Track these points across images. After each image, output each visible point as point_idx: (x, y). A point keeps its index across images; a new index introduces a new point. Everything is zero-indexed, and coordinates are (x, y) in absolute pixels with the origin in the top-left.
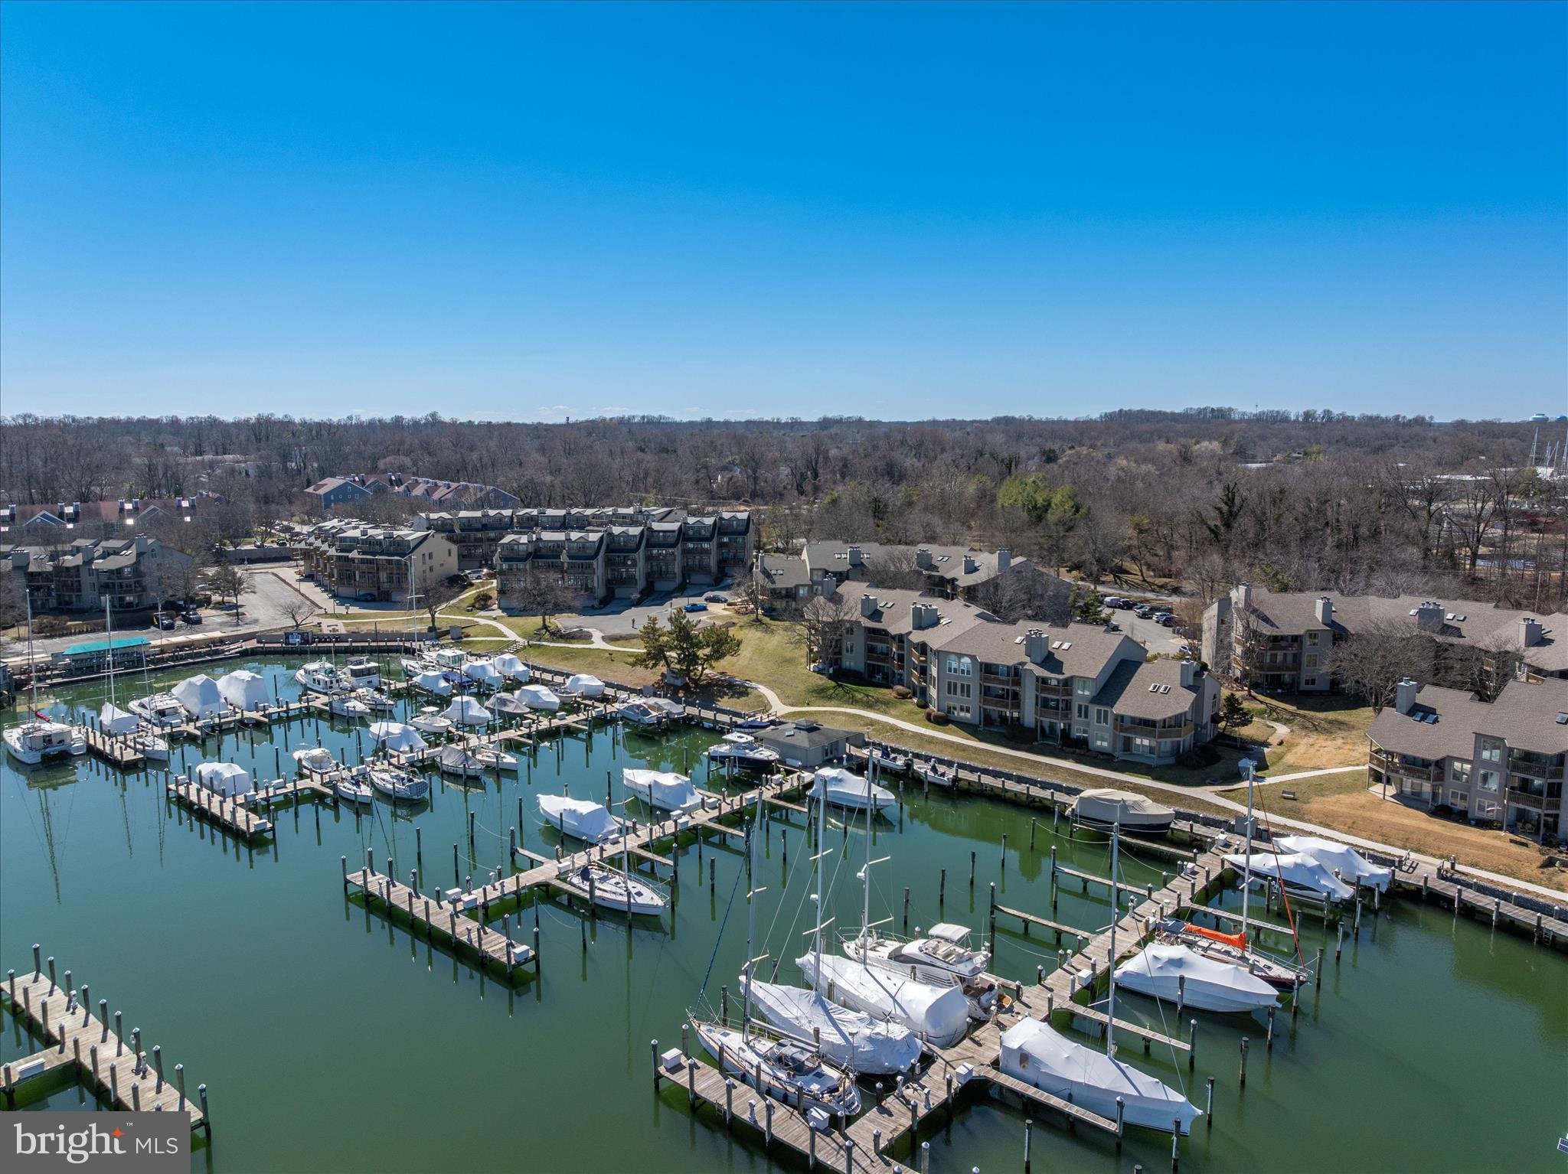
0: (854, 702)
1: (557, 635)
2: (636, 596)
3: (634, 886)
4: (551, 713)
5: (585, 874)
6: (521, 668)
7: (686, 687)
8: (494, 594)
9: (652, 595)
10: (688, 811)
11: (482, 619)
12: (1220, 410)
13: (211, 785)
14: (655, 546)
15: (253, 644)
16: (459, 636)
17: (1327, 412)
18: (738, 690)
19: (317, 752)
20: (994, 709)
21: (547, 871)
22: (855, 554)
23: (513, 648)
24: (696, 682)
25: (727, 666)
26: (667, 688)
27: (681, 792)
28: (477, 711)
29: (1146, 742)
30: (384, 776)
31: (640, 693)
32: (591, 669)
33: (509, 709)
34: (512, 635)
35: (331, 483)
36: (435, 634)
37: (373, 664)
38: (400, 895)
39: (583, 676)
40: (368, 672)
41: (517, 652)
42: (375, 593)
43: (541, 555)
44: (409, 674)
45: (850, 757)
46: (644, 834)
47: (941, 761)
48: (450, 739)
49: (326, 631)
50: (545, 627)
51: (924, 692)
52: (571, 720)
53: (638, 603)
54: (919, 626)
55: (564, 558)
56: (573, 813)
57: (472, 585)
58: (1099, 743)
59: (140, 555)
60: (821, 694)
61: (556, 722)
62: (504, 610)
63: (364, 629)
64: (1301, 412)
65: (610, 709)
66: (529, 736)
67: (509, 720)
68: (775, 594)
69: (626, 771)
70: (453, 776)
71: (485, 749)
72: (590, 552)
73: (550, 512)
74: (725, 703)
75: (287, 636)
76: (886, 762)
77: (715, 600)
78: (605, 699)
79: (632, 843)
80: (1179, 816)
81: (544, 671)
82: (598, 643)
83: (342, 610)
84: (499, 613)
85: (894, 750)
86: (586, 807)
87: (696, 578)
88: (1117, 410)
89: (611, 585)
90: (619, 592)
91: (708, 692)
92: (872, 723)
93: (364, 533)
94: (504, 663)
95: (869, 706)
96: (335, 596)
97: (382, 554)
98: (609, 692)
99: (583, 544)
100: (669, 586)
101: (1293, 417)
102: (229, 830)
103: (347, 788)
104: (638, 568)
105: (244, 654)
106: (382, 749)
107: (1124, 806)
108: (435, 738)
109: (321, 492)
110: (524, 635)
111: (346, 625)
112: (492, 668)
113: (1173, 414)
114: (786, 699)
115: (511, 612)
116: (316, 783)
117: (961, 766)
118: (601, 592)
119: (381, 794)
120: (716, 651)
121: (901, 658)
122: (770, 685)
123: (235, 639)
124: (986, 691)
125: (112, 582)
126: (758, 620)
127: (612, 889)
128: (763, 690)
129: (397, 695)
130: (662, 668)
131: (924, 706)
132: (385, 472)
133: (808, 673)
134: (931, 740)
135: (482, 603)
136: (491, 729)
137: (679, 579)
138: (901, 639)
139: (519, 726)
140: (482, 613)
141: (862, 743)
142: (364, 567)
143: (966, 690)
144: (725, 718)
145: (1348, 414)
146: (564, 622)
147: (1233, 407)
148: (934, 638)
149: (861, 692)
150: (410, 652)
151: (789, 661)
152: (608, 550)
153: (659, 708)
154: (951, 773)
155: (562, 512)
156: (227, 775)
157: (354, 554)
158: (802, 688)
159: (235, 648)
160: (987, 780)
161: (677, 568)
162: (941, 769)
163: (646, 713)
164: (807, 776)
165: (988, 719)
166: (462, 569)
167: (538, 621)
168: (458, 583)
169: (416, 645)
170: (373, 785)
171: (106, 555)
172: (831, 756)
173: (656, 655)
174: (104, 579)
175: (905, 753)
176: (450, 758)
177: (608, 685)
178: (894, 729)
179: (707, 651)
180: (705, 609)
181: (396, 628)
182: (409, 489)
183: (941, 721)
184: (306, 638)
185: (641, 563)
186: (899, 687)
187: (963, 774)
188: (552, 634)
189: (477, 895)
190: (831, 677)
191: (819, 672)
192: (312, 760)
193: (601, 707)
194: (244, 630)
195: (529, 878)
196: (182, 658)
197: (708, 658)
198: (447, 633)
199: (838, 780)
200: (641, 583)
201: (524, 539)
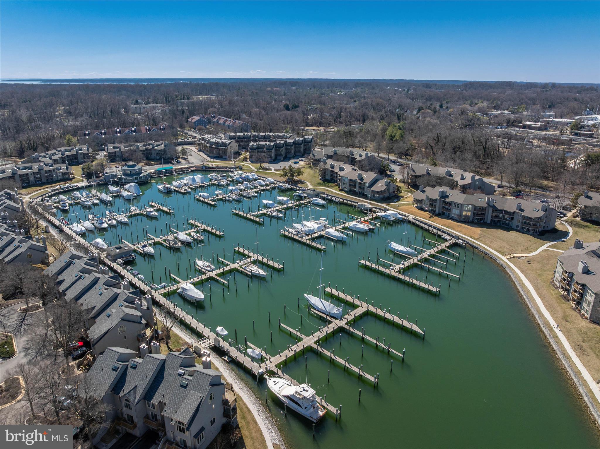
0: (326, 186)
1: (264, 169)
2: (282, 159)
3: (278, 214)
4: (263, 186)
5: (271, 212)
6: (256, 176)
7: (291, 182)
8: (248, 157)
9: (286, 158)
10: (289, 204)
11: (246, 164)
13: (203, 197)
14: (287, 146)
15: (194, 169)
16: (241, 168)
18: (302, 182)
19: (220, 192)
20: (352, 188)
21: (264, 211)
22: (335, 151)
23: (254, 172)
24: (294, 181)
25: (301, 177)
26: (287, 182)
27: (287, 201)
28: (249, 185)
29: (377, 195)
30: (234, 196)
31: (282, 183)
32: (271, 177)
33: (255, 185)
34: (253, 168)
35: (196, 118)
36: (236, 168)
37: (224, 175)
38: (242, 213)
39: (270, 179)
40: (224, 176)
41: (255, 172)
42: (219, 156)
43: (259, 147)
44: (232, 177)
45: (321, 196)
46: (281, 207)
47: (337, 197)
48: (244, 190)
49: (210, 166)
50: (261, 166)
51: (339, 185)
52: (267, 188)
53: (283, 161)
54: (340, 170)
55: (265, 149)
56: (268, 203)
57: (242, 154)
58: (369, 195)
59: (165, 146)
60: (319, 184)
61: (264, 188)
62: (251, 161)
63: (219, 166)
65: (275, 186)
66: (259, 190)
67: (255, 187)
68: (315, 160)
69: (278, 197)
70: (246, 197)
71: (251, 193)
72: (271, 148)
73: (261, 134)
74: (299, 185)
75: (202, 167)
76: (327, 197)
77: (302, 160)
78: (274, 184)
79: (278, 208)
80: (373, 207)
81: (261, 177)
82: (273, 171)
83: (212, 160)
84: (249, 162)
85: (329, 195)
86: (271, 202)
87: (298, 154)
89: (276, 156)
90: (278, 158)
91: (296, 183)
92: (328, 190)
93: (216, 141)
94: (253, 175)
95: (328, 187)
96: (209, 156)
97: (221, 146)
98: (275, 182)
99: (270, 146)
100: (291, 156)
102: (209, 204)
103: (227, 198)
104: (283, 151)
105: (193, 171)
106: (232, 191)
107: (364, 205)
108: (241, 190)
109: (193, 121)
110: (256, 168)
111: (215, 164)
112: (250, 175)
114: (312, 185)
115: (252, 162)
116: (221, 197)
117: (341, 198)
118: (274, 158)
119: (233, 199)
120: (298, 174)
121: (337, 177)
122: (309, 182)
123: (191, 167)
124: (350, 185)
125: (159, 152)
126: (310, 167)
127: (275, 214)
128: (307, 183)
129: (230, 181)
130: (287, 177)
131: (339, 187)
132: (210, 114)
133: (318, 179)
134: (338, 194)
135: (245, 159)
136: (251, 189)
137: (293, 154)
138: (337, 173)
139: (257, 188)
140: (245, 162)
141: (324, 193)
142: (216, 149)
143: (346, 184)
144: (298, 188)
146: (265, 165)
148: (342, 173)
149: (327, 184)
150: (232, 172)
151: (315, 177)
152: (276, 147)
153: (285, 186)
154: (338, 200)
155: (264, 134)
156: (206, 195)
157: (214, 146)
158: (316, 183)
159: (191, 170)
160: (345, 201)
161: (293, 152)
162: (337, 199)
163: (282, 187)
164: (312, 199)
165: (350, 190)
166: (239, 149)
167: (259, 165)
168: (238, 154)
169: (232, 170)
170: (232, 198)
171: (157, 146)
172: (317, 195)
173: (285, 174)
174: (157, 152)
175: (331, 196)
176: (245, 194)
177: (275, 181)
178: (332, 192)
179: (296, 174)
180: (299, 163)
181: (227, 165)
182: (218, 120)
183: (341, 190)
184: (207, 167)
185: (284, 151)
186: (336, 183)
187: (341, 200)
188: (262, 168)
189: (254, 214)
190: (323, 181)
191: (321, 179)
192: (219, 193)
193: (273, 185)
194: (191, 165)
195: (262, 212)
196: (180, 172)
197: (296, 176)
198: (238, 167)
199: (316, 200)
200: (284, 155)
201: (255, 144)
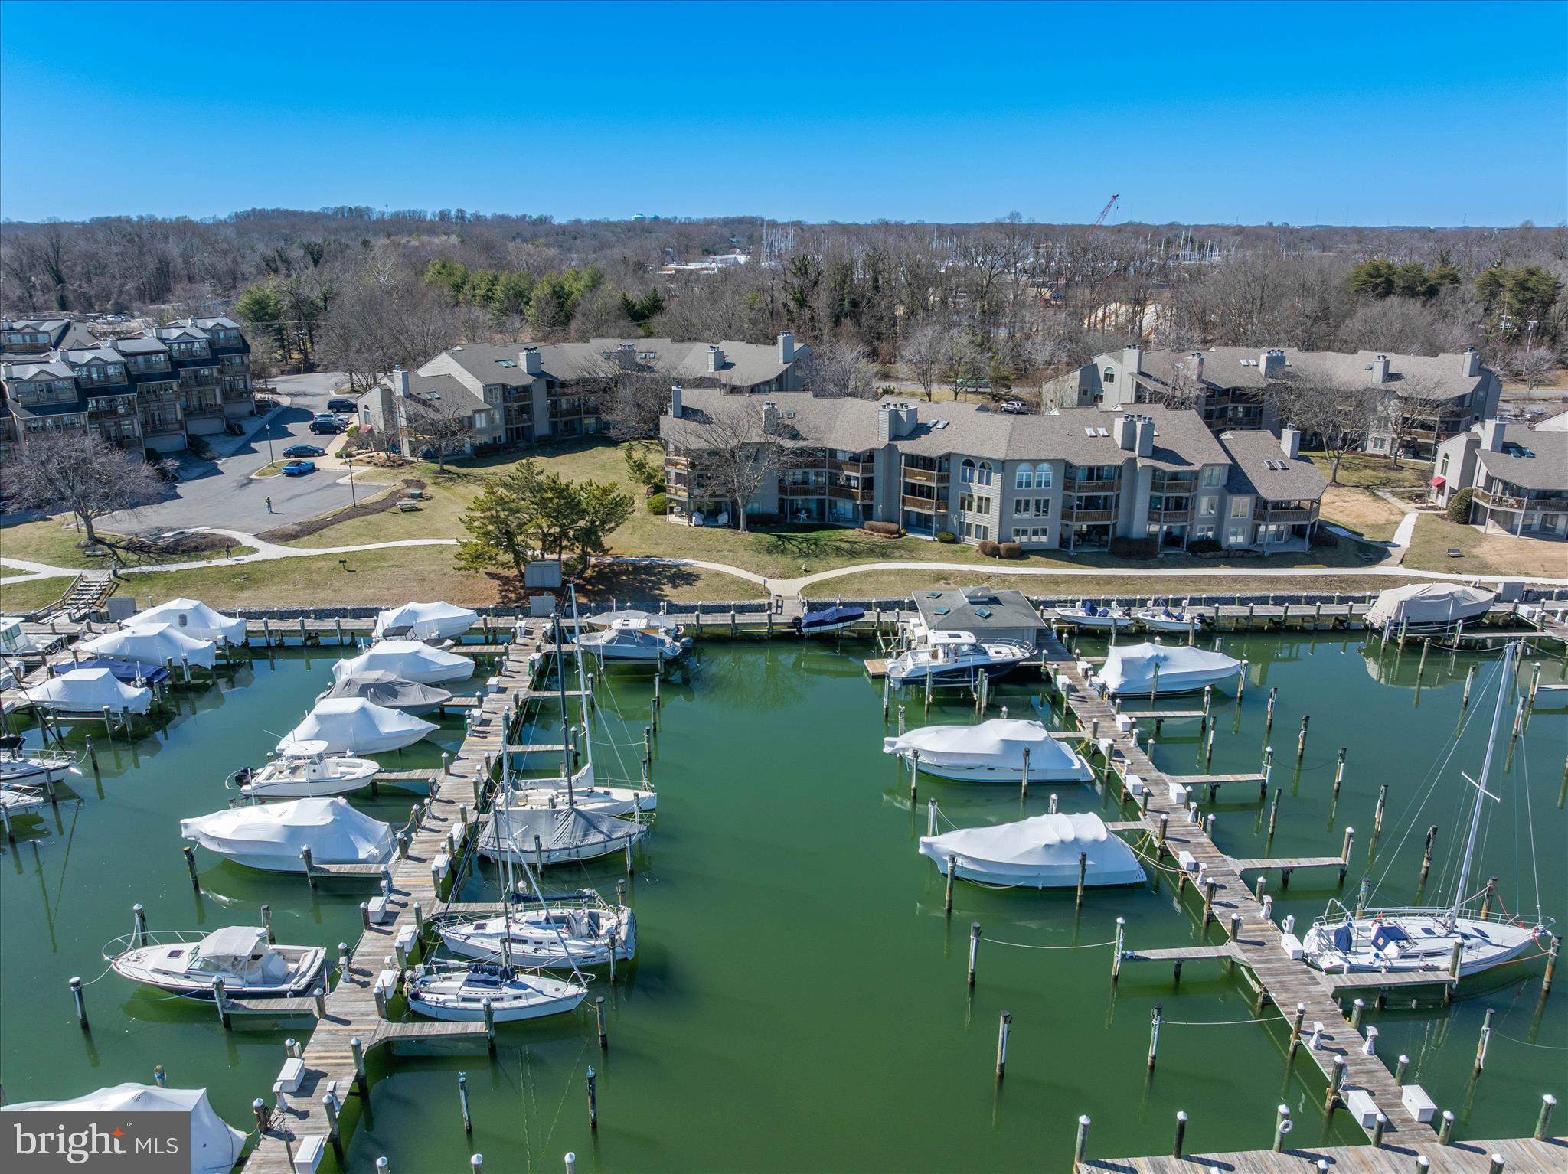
12: (357, 209)
17: (461, 212)
29: (1272, 528)
58: (1232, 539)
64: (437, 212)
82: (266, 548)
88: (249, 209)
101: (429, 217)
113: (311, 213)
124: (1071, 504)
131: (953, 540)
143: (1042, 506)
145: (481, 214)
147: (371, 206)
